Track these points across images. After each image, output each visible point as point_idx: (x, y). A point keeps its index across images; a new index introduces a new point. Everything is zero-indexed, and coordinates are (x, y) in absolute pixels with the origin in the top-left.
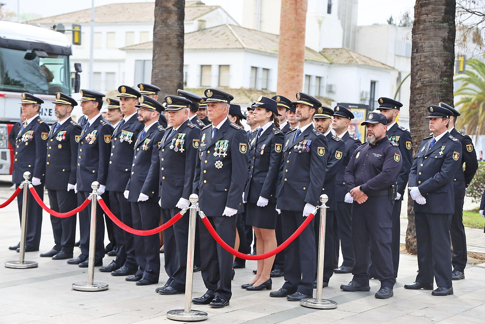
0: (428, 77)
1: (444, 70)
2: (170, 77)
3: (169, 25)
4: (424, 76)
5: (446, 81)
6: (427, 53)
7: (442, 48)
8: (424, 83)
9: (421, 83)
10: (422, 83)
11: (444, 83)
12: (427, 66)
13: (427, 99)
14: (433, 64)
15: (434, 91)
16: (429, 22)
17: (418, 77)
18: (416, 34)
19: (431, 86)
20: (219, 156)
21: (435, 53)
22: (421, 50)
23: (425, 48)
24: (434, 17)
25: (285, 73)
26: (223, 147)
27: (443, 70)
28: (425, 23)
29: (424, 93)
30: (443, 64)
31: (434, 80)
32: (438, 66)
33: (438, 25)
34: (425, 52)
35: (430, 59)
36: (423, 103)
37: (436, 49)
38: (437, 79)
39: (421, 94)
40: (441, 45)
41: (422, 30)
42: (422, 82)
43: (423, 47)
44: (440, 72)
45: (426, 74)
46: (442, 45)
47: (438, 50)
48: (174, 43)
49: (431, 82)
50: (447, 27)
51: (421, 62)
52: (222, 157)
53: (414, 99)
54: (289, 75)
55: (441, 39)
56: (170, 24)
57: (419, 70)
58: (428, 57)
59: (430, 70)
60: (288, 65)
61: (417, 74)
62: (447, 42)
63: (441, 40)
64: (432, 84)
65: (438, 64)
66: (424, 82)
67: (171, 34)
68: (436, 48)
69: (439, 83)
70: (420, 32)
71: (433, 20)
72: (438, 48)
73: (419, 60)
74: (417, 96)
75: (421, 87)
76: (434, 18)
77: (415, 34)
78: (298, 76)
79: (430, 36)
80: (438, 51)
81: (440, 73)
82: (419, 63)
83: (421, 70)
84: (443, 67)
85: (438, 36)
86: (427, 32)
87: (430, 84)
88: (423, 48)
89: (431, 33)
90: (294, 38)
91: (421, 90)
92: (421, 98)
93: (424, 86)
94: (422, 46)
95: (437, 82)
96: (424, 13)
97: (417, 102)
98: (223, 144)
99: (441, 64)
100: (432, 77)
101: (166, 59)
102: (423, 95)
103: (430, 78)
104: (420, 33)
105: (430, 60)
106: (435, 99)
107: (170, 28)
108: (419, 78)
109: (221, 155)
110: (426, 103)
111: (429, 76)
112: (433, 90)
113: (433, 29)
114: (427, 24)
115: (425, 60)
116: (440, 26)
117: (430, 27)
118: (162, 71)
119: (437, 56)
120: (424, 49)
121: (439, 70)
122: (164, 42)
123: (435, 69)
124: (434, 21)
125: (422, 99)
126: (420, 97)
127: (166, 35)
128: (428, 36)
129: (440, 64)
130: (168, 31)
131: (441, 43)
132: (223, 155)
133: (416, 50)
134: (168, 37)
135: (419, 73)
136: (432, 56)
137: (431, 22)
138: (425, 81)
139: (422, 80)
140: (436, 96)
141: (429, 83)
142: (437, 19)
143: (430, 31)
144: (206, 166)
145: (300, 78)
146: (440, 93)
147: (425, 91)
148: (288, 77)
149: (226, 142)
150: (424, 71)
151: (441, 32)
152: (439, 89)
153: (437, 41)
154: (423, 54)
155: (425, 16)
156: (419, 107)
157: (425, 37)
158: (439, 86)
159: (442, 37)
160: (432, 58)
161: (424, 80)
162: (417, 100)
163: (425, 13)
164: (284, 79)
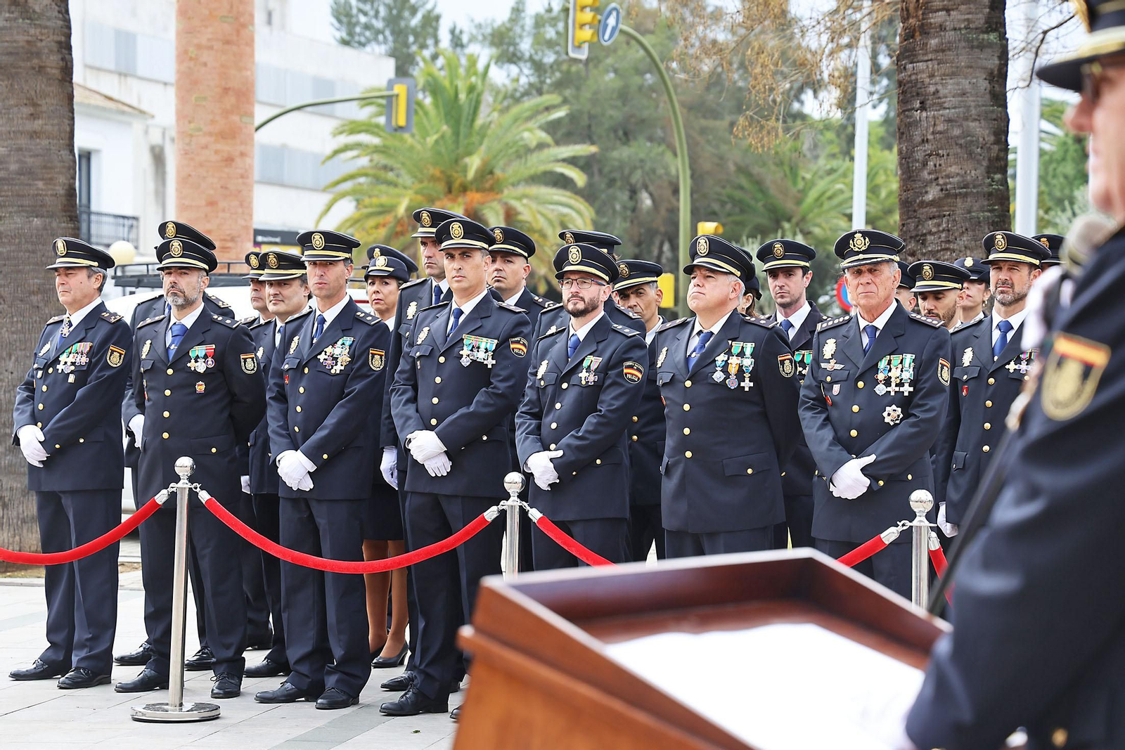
0: (958, 174)
1: (995, 155)
2: (45, 167)
3: (34, 11)
4: (945, 171)
5: (999, 183)
6: (953, 110)
7: (988, 97)
8: (947, 190)
9: (939, 188)
10: (942, 190)
11: (997, 187)
12: (953, 143)
13: (957, 229)
14: (969, 138)
15: (975, 209)
16: (955, 29)
17: (929, 174)
18: (918, 62)
19: (965, 195)
20: (893, 394)
21: (973, 112)
22: (935, 103)
23: (946, 97)
24: (967, 17)
25: (206, 147)
26: (902, 371)
27: (992, 155)
28: (942, 33)
29: (949, 215)
30: (992, 138)
31: (975, 180)
32: (980, 145)
33: (977, 39)
34: (945, 108)
35: (961, 126)
36: (949, 242)
37: (974, 101)
38: (980, 178)
39: (939, 216)
40: (985, 90)
41: (936, 51)
42: (941, 185)
43: (941, 94)
44: (987, 159)
45: (951, 166)
46: (987, 91)
47: (980, 104)
48: (52, 68)
49: (966, 186)
50: (996, 43)
51: (937, 133)
52: (898, 394)
53: (919, 230)
54: (216, 152)
55: (984, 73)
56: (37, 9)
57: (930, 155)
58: (956, 121)
59: (961, 155)
60: (213, 122)
61: (925, 164)
62: (997, 81)
63: (984, 77)
64: (969, 190)
65: (981, 139)
66: (948, 187)
67: (41, 40)
68: (974, 99)
69: (986, 189)
70: (930, 56)
71: (963, 26)
72: (978, 99)
73: (931, 130)
74: (930, 222)
75: (940, 198)
76: (965, 20)
77: (915, 60)
78: (243, 154)
79: (957, 67)
80: (979, 106)
81: (985, 163)
82: (930, 137)
83: (938, 155)
84: (992, 147)
85: (976, 68)
86: (950, 55)
87: (965, 190)
88: (939, 98)
89: (960, 57)
90: (228, 42)
91: (939, 207)
92: (941, 229)
93: (948, 196)
94: (937, 91)
95: (980, 185)
96: (939, 5)
97: (930, 238)
98: (901, 363)
99: (986, 139)
100: (968, 172)
101: (32, 115)
102: (948, 221)
103: (962, 176)
104: (930, 58)
105: (961, 128)
106: (979, 230)
107: (37, 22)
108: (933, 176)
109: (895, 392)
110: (956, 239)
111: (960, 171)
112: (972, 206)
113: (964, 47)
114: (950, 35)
115: (948, 129)
116: (983, 39)
117: (957, 42)
118: (20, 149)
119: (976, 117)
120: (943, 100)
121: (983, 154)
122: (22, 64)
123: (974, 152)
124: (966, 28)
125: (944, 230)
126: (939, 225)
127: (28, 42)
128: (952, 67)
129: (984, 139)
130: (32, 31)
131: (985, 85)
132: (902, 389)
133: (918, 102)
134: (34, 50)
135: (932, 163)
136: (966, 119)
137: (960, 29)
138: (950, 183)
139: (941, 181)
140: (979, 222)
141: (962, 188)
142: (974, 22)
143: (957, 55)
144: (857, 420)
145: (248, 160)
146: (989, 214)
147: (952, 208)
148: (214, 158)
149: (909, 358)
150: (945, 157)
151: (985, 57)
152: (986, 203)
153: (975, 80)
154: (941, 112)
155: (941, 16)
156: (938, 251)
157: (945, 68)
158: (986, 196)
159: (987, 68)
160: (965, 123)
161: (948, 180)
162: (930, 233)
163: (941, 7)
164: (201, 165)
